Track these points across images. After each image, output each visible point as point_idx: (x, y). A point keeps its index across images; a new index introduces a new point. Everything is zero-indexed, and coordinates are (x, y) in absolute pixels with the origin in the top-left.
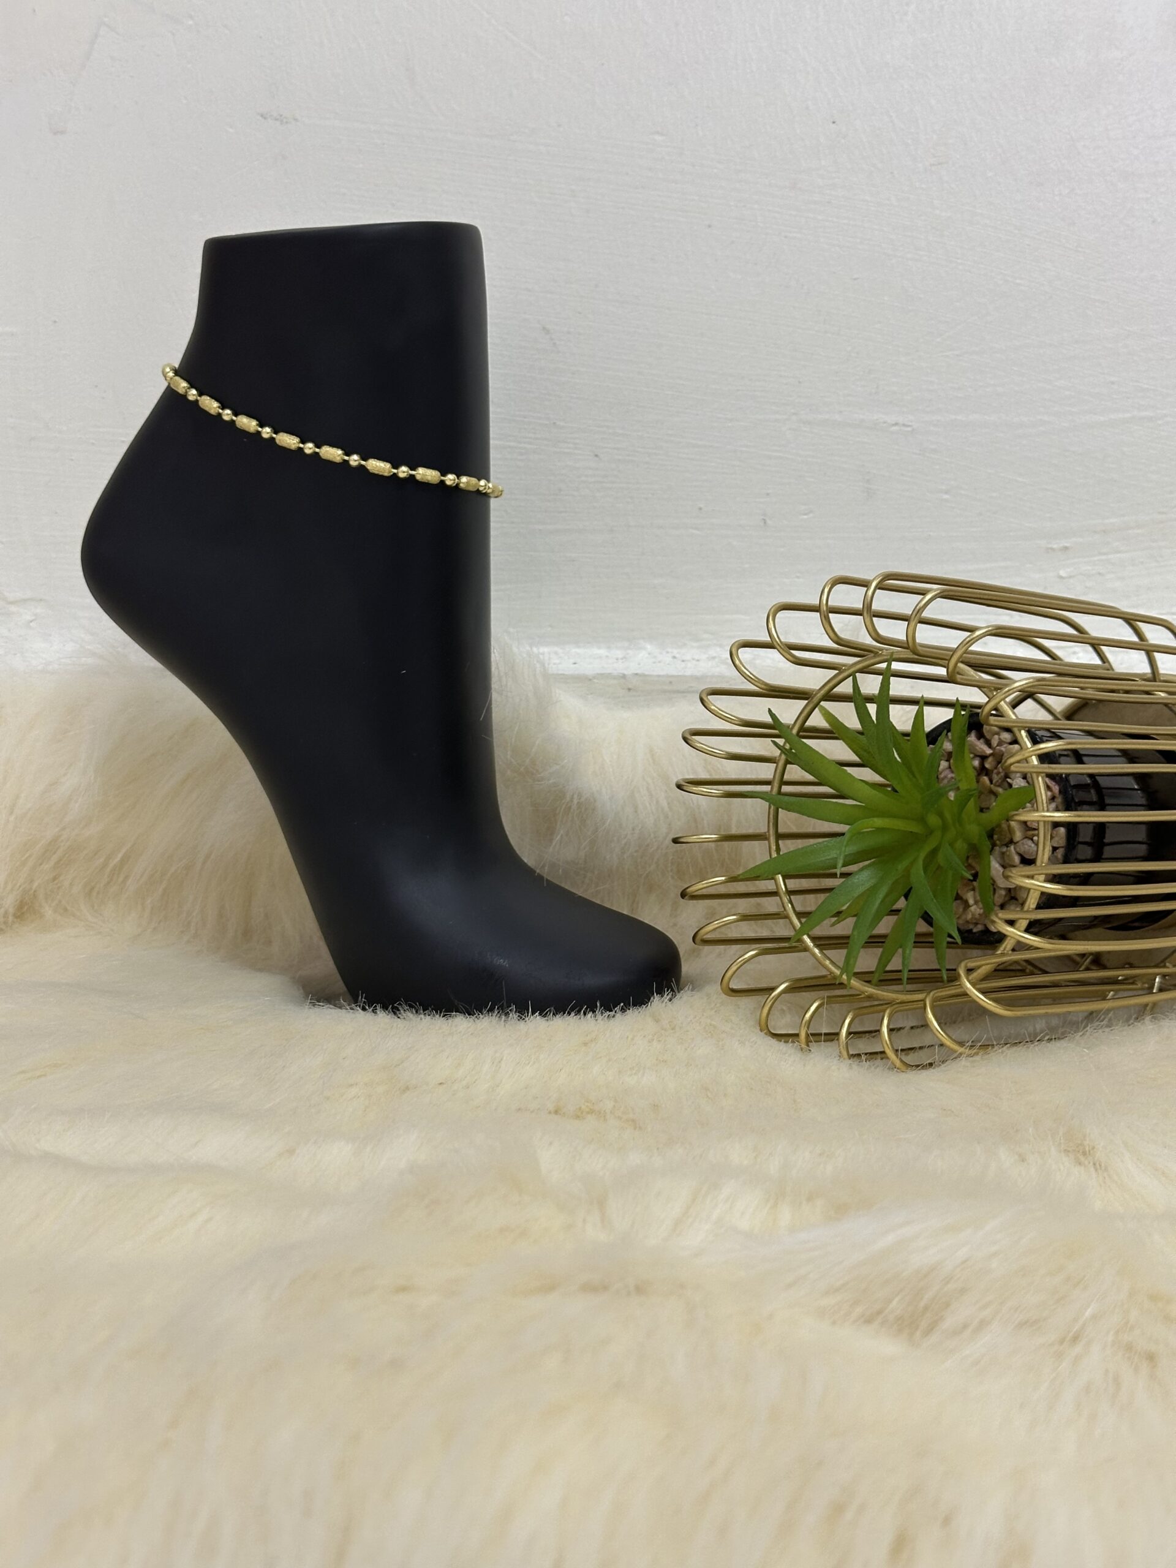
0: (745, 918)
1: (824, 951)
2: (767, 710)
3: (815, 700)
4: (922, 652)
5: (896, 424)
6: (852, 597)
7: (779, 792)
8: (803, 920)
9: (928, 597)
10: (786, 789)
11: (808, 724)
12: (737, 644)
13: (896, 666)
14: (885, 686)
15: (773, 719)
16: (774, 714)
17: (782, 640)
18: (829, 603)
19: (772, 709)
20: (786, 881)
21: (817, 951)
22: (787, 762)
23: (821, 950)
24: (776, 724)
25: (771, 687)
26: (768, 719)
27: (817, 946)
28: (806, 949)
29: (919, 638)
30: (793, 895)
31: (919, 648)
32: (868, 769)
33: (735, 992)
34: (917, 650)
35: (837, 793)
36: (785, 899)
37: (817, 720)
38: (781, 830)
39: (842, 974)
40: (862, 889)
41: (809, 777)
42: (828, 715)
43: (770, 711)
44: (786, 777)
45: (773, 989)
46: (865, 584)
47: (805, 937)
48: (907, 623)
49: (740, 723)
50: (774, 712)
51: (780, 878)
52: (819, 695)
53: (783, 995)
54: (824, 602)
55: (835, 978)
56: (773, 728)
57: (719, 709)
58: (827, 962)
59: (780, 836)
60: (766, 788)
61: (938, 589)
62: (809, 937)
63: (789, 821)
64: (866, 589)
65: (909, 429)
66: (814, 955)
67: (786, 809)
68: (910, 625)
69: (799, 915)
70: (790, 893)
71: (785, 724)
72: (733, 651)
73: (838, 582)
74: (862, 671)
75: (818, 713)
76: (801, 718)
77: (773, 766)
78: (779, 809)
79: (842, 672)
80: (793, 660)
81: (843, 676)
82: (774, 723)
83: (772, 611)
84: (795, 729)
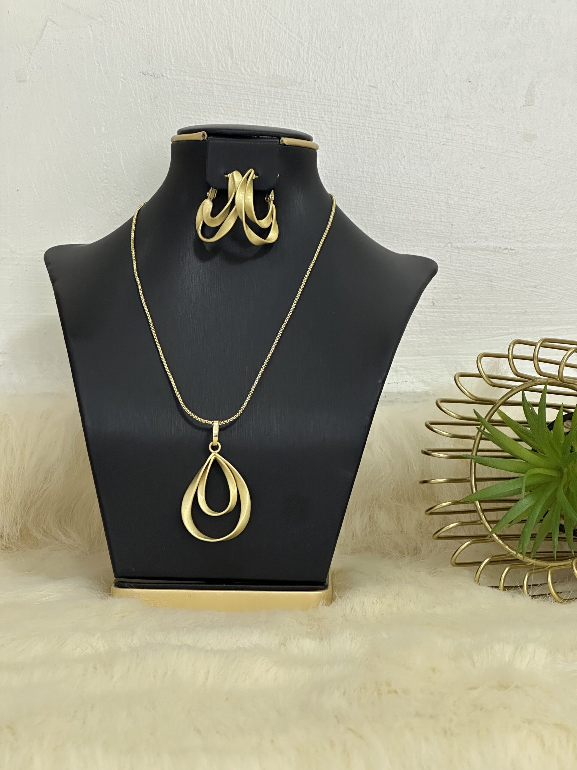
0: (463, 524)
1: (505, 542)
3: (498, 405)
4: (565, 381)
5: (507, 249)
6: (528, 351)
7: (476, 455)
8: (493, 526)
9: (570, 352)
10: (479, 453)
11: (492, 418)
12: (457, 375)
13: (549, 388)
14: (543, 398)
16: (478, 414)
17: (486, 373)
18: (513, 354)
20: (481, 504)
21: (500, 541)
22: (481, 439)
23: (503, 541)
24: (479, 418)
25: (478, 398)
26: (474, 416)
27: (501, 539)
28: (494, 541)
29: (565, 374)
30: (486, 512)
31: (564, 378)
32: (524, 442)
33: (458, 564)
34: (564, 379)
35: (512, 456)
36: (481, 514)
37: (496, 417)
38: (477, 477)
39: (517, 554)
40: (527, 507)
41: (496, 447)
42: (502, 414)
43: (474, 411)
44: (480, 447)
45: (481, 563)
46: (534, 344)
47: (494, 535)
48: (559, 366)
49: (458, 417)
50: (477, 411)
51: (477, 503)
52: (500, 402)
53: (486, 566)
54: (511, 353)
55: (512, 556)
56: (476, 421)
57: (447, 410)
58: (507, 547)
59: (476, 480)
60: (470, 453)
61: (574, 348)
62: (496, 534)
63: (483, 471)
64: (535, 347)
65: (514, 251)
66: (499, 544)
67: (480, 464)
68: (561, 367)
69: (489, 522)
70: (484, 511)
71: (482, 418)
72: (457, 378)
73: (517, 342)
74: (526, 389)
75: (498, 412)
76: (489, 415)
77: (473, 441)
78: (476, 463)
79: (515, 389)
80: (490, 383)
81: (515, 391)
82: (478, 417)
83: (479, 357)
84: (487, 420)
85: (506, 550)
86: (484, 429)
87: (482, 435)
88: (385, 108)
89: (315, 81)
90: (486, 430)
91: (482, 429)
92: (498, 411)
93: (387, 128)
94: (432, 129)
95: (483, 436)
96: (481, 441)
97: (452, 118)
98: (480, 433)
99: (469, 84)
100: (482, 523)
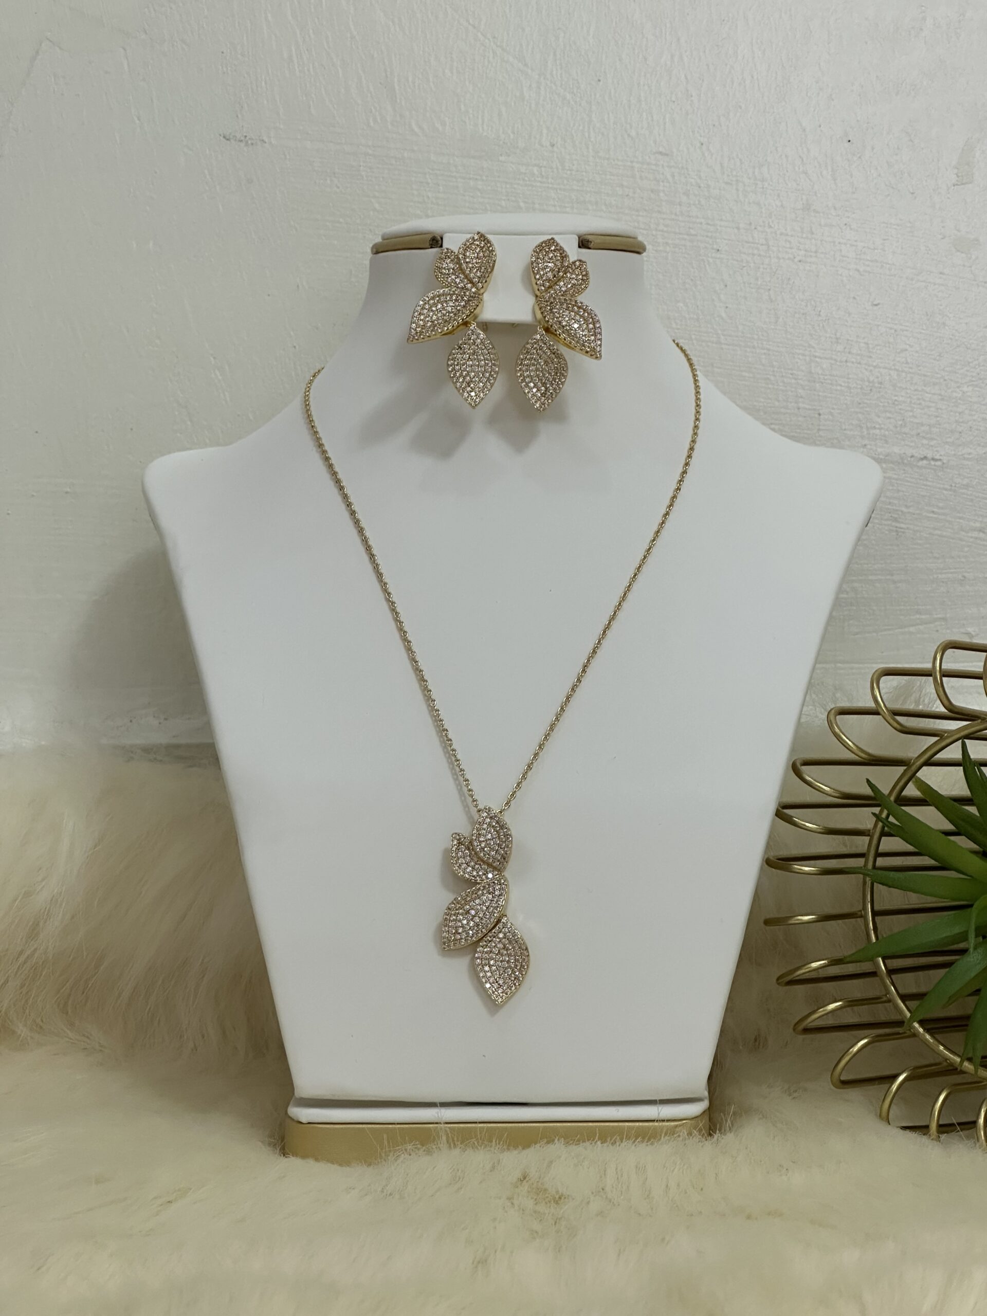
0: (853, 1003)
1: (936, 1036)
2: (866, 780)
3: (914, 768)
5: (925, 458)
7: (875, 866)
8: (913, 1004)
10: (881, 862)
11: (904, 793)
12: (833, 711)
15: (873, 790)
16: (874, 785)
17: (887, 706)
18: (943, 667)
19: (870, 780)
20: (886, 961)
21: (928, 1037)
22: (883, 834)
23: (931, 1035)
24: (877, 795)
25: (872, 755)
26: (868, 791)
27: (927, 1030)
28: (915, 1035)
30: (895, 974)
32: (964, 838)
33: (846, 1083)
35: (941, 865)
36: (887, 980)
37: (911, 791)
38: (876, 908)
40: (978, 968)
42: (922, 786)
43: (868, 781)
44: (882, 848)
45: (894, 1078)
46: (981, 651)
47: (916, 1024)
49: (837, 795)
50: (873, 781)
51: (879, 959)
52: (920, 761)
54: (938, 667)
55: (951, 1064)
56: (872, 800)
57: (815, 780)
58: (941, 1048)
59: (876, 914)
60: (860, 862)
62: (919, 1022)
63: (889, 897)
65: (939, 463)
66: (925, 1042)
67: (883, 884)
69: (904, 998)
70: (891, 972)
71: (884, 795)
72: (832, 717)
73: (950, 646)
74: (969, 737)
75: (913, 782)
76: (898, 788)
77: (867, 839)
78: (875, 884)
79: (948, 737)
80: (898, 727)
81: (948, 741)
82: (875, 794)
83: (875, 677)
84: (892, 798)
85: (939, 1054)
86: (888, 817)
87: (883, 828)
88: (687, 194)
89: (553, 146)
90: (891, 819)
91: (884, 815)
92: (914, 779)
93: (692, 232)
94: (778, 232)
95: (886, 828)
96: (883, 838)
97: (814, 211)
98: (880, 824)
99: (847, 144)
100: (889, 1001)
